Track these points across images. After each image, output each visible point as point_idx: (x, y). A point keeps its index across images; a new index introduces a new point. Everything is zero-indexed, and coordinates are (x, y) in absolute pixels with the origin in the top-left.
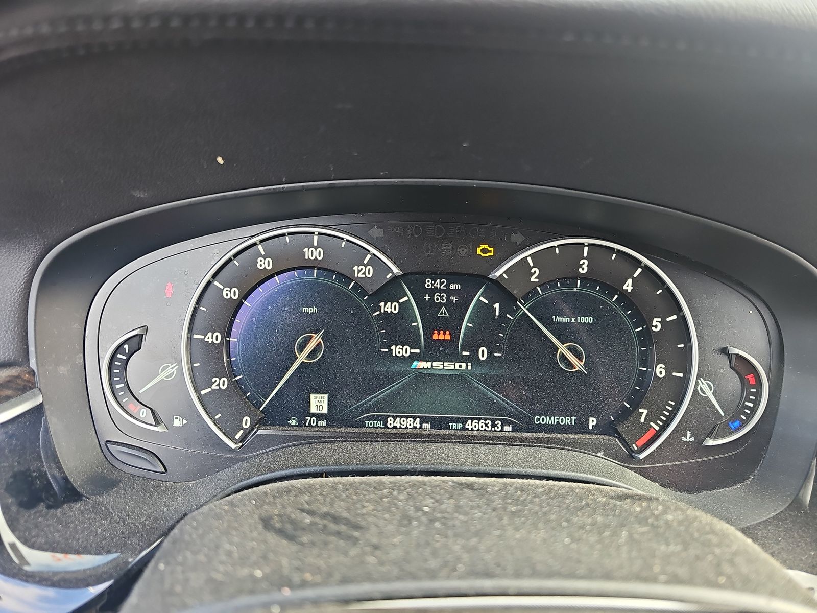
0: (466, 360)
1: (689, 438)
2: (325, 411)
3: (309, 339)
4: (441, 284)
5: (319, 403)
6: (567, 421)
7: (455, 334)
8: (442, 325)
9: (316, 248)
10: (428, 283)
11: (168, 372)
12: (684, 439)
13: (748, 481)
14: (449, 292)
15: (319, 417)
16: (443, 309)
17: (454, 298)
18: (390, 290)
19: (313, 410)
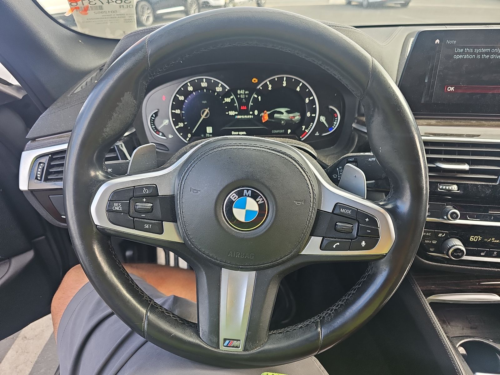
0: (251, 115)
1: (317, 134)
2: (211, 132)
3: (205, 111)
4: (243, 92)
5: (209, 130)
6: (281, 131)
7: (248, 107)
8: (244, 104)
9: (205, 83)
10: (239, 92)
11: (166, 122)
12: (316, 135)
13: (335, 146)
14: (245, 94)
15: (210, 134)
16: (244, 100)
17: (247, 96)
18: (227, 95)
19: (208, 132)
